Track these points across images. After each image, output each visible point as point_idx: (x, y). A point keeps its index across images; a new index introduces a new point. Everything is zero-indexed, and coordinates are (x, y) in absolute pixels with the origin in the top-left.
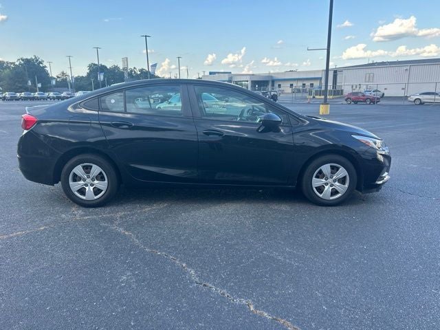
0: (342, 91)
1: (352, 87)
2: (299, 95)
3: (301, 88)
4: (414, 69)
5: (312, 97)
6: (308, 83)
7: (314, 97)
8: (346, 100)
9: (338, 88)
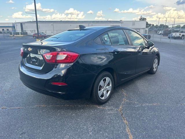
0: (27, 33)
1: (31, 31)
2: (6, 35)
3: (2, 31)
4: (55, 24)
5: (12, 36)
6: (5, 29)
7: (13, 36)
8: (33, 37)
9: (24, 32)
